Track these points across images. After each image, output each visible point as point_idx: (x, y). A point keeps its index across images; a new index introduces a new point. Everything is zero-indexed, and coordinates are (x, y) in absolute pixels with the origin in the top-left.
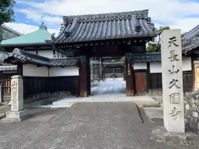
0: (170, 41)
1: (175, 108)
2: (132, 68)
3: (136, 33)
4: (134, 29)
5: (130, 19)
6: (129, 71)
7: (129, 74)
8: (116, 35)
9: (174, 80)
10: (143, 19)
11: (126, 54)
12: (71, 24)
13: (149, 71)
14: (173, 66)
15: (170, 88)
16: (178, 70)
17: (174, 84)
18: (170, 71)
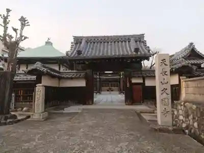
0: (162, 61)
1: (165, 108)
2: (130, 82)
3: (134, 53)
5: (129, 42)
9: (164, 89)
12: (81, 43)
13: (145, 84)
14: (164, 79)
15: (162, 94)
16: (167, 82)
17: (165, 92)
18: (161, 82)
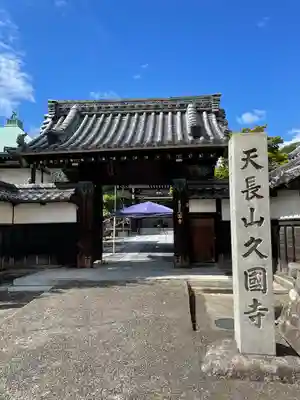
0: (246, 156)
1: (255, 300)
4: (189, 131)
5: (183, 113)
6: (180, 216)
7: (180, 221)
8: (153, 142)
9: (253, 239)
10: (209, 112)
11: (175, 180)
12: (65, 116)
13: (220, 217)
14: (252, 210)
15: (245, 256)
16: (262, 219)
17: (254, 248)
18: (244, 219)
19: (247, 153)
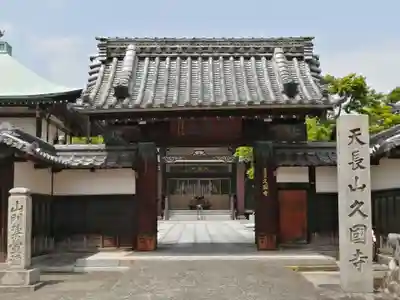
0: (351, 134)
1: (358, 251)
2: (272, 179)
3: (285, 98)
5: (269, 58)
6: (265, 187)
7: (265, 193)
8: (241, 100)
9: (357, 202)
10: (300, 59)
12: (121, 58)
13: (313, 187)
14: (356, 178)
15: (350, 215)
16: (364, 186)
17: (357, 209)
18: (350, 186)
19: (353, 131)
